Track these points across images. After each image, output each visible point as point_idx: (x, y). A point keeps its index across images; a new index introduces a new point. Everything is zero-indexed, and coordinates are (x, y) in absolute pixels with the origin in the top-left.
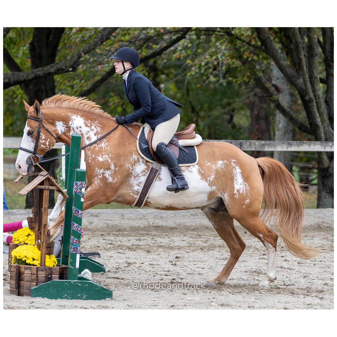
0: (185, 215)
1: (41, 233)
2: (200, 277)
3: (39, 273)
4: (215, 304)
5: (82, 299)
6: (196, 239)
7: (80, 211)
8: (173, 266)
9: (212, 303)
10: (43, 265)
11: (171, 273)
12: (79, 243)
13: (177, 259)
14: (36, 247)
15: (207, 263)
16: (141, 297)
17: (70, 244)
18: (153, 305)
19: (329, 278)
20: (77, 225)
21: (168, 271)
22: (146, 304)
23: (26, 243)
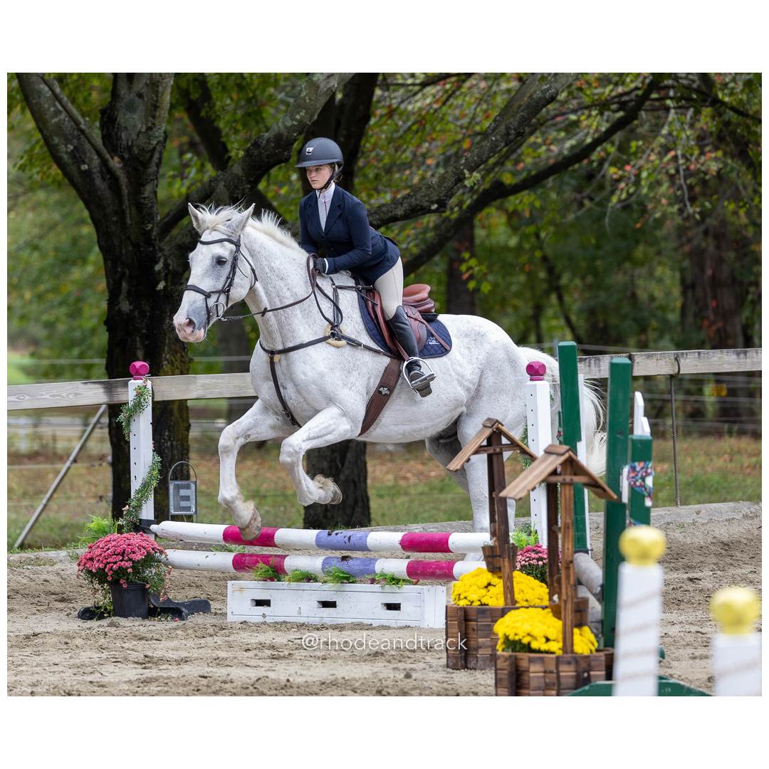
1: (559, 582)
3: (561, 669)
10: (569, 651)
14: (549, 612)
23: (485, 605)
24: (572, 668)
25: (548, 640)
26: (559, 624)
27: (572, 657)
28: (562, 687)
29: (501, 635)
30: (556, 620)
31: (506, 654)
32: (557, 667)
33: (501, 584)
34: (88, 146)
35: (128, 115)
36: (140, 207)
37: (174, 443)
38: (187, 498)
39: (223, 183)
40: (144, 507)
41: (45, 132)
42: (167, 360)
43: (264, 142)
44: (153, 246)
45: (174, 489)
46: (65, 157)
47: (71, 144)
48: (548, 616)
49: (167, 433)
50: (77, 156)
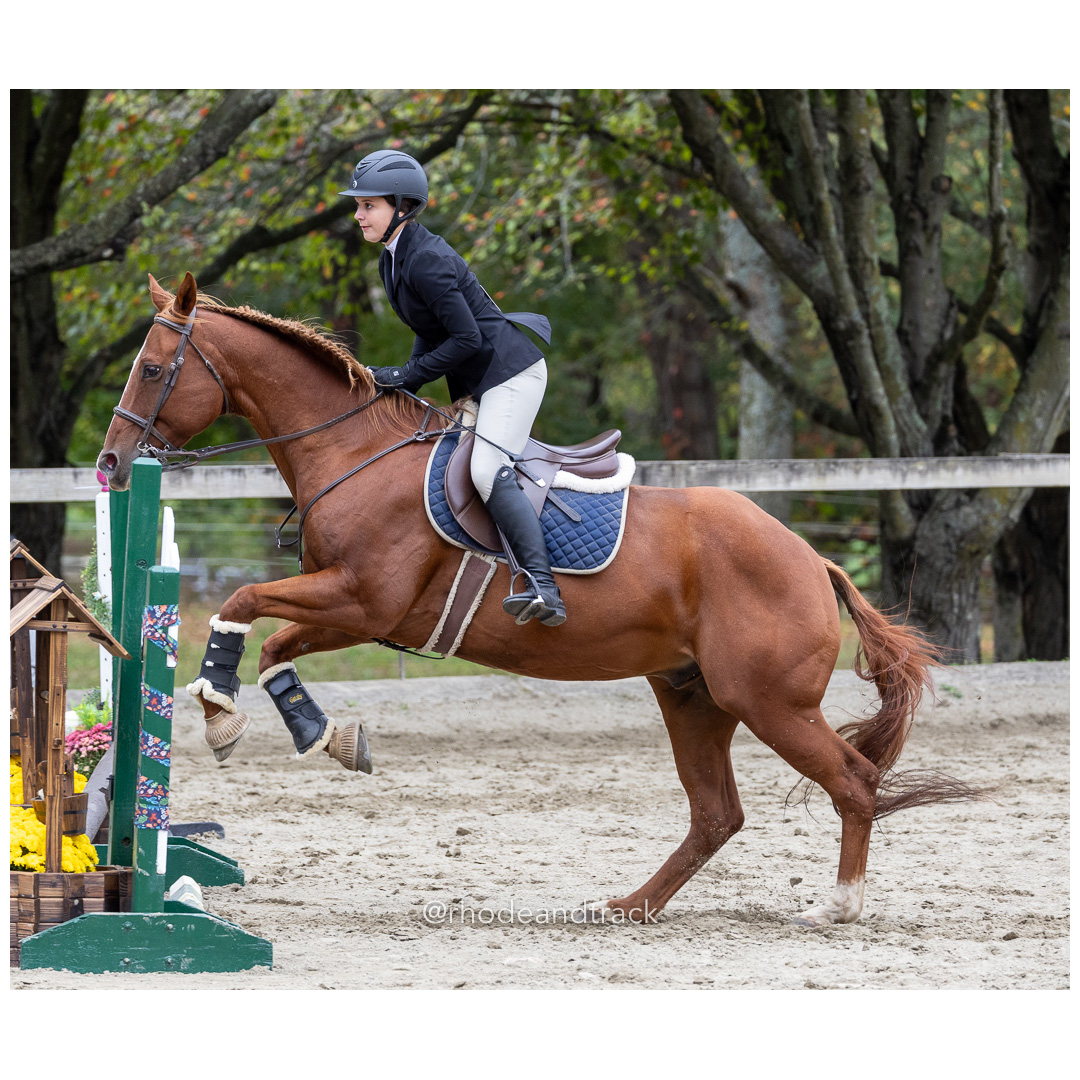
0: (477, 697)
1: (44, 770)
2: (537, 892)
3: (42, 892)
4: (591, 975)
5: (177, 969)
6: (516, 774)
7: (164, 698)
8: (451, 858)
9: (580, 973)
10: (54, 868)
11: (445, 881)
12: (165, 797)
13: (460, 838)
14: (31, 813)
15: (556, 848)
16: (361, 960)
17: (138, 800)
18: (401, 982)
19: (937, 884)
20: (157, 740)
21: (438, 877)
22: (378, 982)
24: (58, 891)
25: (25, 851)
26: (42, 829)
27: (58, 876)
28: (42, 919)
30: (39, 823)
32: (36, 889)
48: (29, 819)
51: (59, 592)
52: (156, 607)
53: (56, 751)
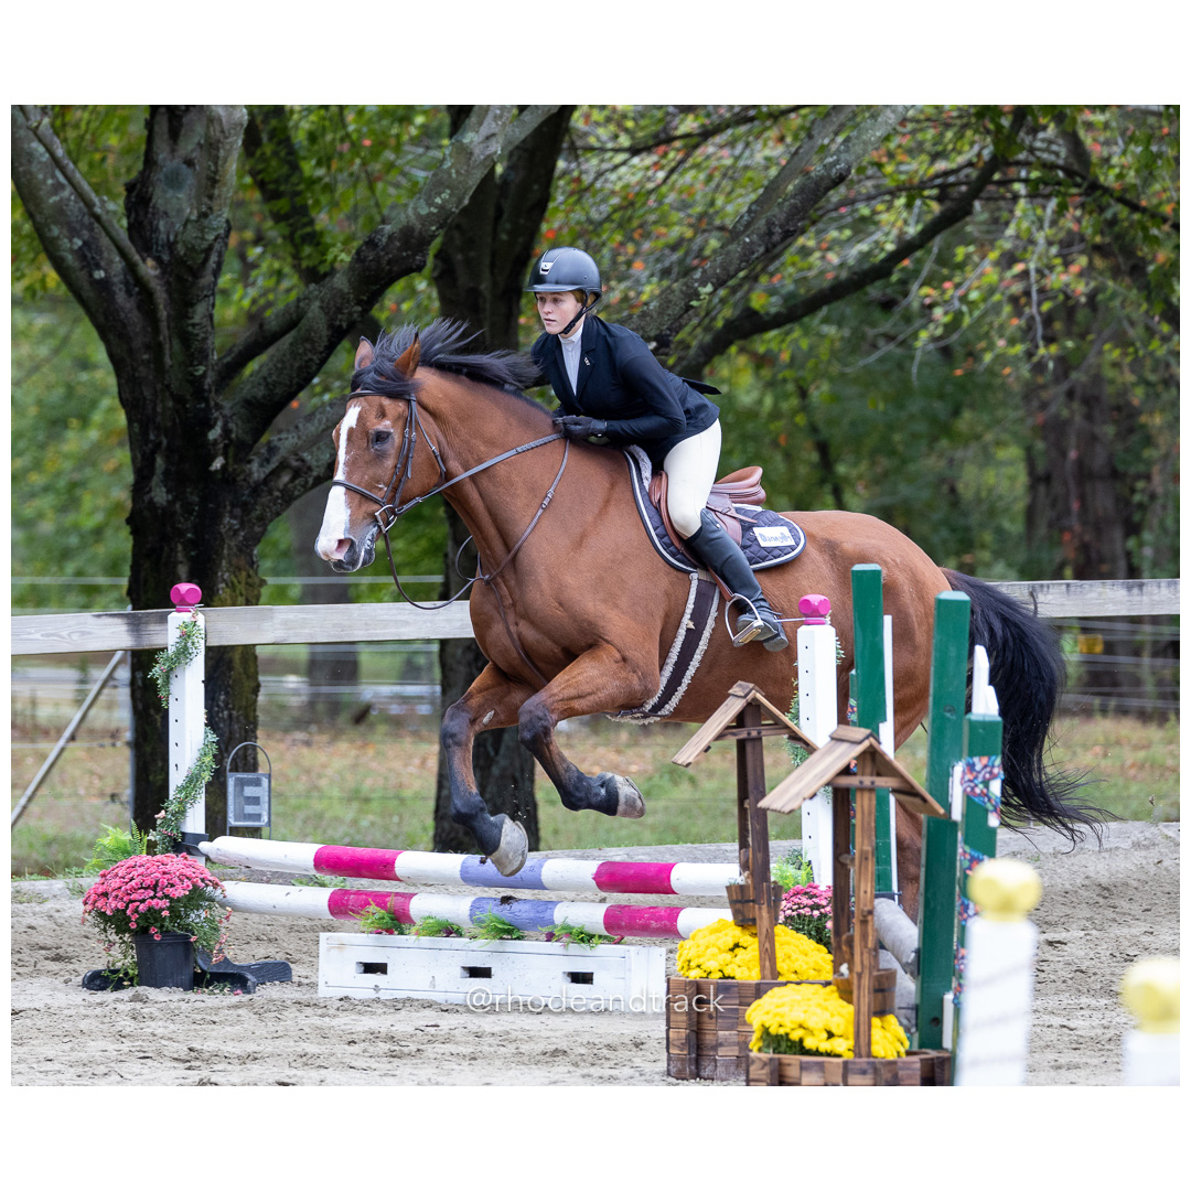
1: (849, 944)
3: (851, 1080)
10: (864, 1054)
14: (834, 991)
23: (729, 977)
24: (868, 1080)
25: (830, 1035)
26: (849, 1009)
27: (868, 1063)
29: (756, 1026)
30: (845, 1003)
31: (764, 1056)
32: (845, 1078)
33: (756, 946)
34: (105, 241)
35: (170, 193)
36: (186, 339)
37: (234, 713)
38: (255, 801)
39: (318, 303)
40: (190, 813)
41: (38, 218)
42: (224, 581)
43: (384, 240)
44: (207, 401)
45: (236, 785)
46: (69, 258)
47: (79, 237)
48: (831, 996)
49: (222, 697)
50: (88, 257)
51: (866, 744)
52: (976, 760)
53: (864, 922)
